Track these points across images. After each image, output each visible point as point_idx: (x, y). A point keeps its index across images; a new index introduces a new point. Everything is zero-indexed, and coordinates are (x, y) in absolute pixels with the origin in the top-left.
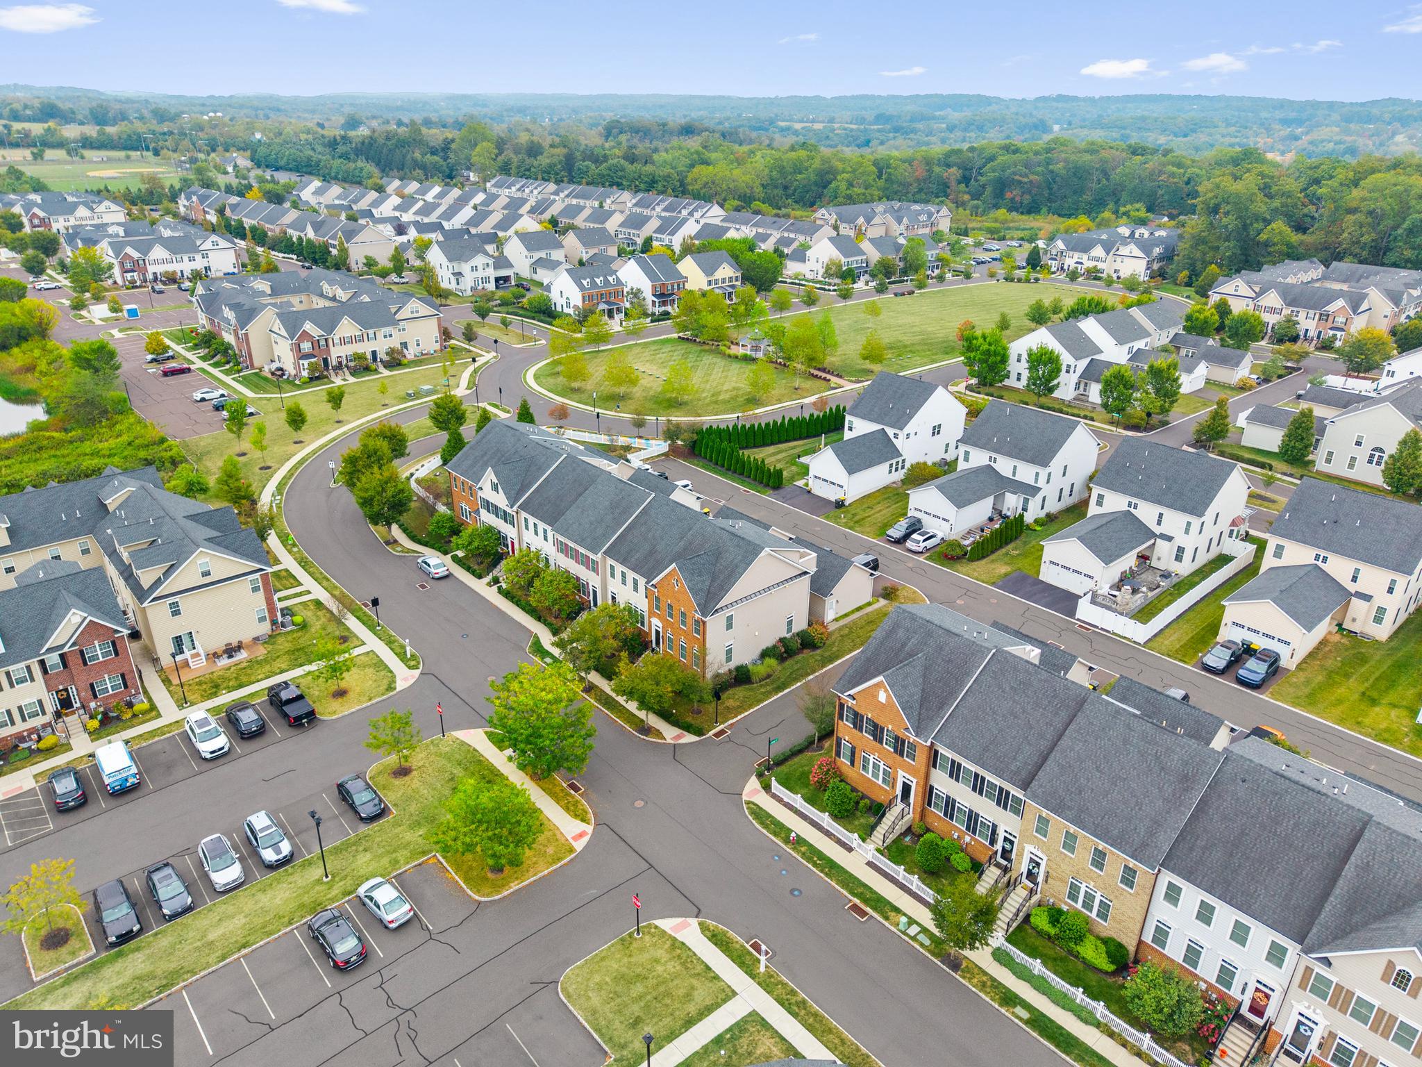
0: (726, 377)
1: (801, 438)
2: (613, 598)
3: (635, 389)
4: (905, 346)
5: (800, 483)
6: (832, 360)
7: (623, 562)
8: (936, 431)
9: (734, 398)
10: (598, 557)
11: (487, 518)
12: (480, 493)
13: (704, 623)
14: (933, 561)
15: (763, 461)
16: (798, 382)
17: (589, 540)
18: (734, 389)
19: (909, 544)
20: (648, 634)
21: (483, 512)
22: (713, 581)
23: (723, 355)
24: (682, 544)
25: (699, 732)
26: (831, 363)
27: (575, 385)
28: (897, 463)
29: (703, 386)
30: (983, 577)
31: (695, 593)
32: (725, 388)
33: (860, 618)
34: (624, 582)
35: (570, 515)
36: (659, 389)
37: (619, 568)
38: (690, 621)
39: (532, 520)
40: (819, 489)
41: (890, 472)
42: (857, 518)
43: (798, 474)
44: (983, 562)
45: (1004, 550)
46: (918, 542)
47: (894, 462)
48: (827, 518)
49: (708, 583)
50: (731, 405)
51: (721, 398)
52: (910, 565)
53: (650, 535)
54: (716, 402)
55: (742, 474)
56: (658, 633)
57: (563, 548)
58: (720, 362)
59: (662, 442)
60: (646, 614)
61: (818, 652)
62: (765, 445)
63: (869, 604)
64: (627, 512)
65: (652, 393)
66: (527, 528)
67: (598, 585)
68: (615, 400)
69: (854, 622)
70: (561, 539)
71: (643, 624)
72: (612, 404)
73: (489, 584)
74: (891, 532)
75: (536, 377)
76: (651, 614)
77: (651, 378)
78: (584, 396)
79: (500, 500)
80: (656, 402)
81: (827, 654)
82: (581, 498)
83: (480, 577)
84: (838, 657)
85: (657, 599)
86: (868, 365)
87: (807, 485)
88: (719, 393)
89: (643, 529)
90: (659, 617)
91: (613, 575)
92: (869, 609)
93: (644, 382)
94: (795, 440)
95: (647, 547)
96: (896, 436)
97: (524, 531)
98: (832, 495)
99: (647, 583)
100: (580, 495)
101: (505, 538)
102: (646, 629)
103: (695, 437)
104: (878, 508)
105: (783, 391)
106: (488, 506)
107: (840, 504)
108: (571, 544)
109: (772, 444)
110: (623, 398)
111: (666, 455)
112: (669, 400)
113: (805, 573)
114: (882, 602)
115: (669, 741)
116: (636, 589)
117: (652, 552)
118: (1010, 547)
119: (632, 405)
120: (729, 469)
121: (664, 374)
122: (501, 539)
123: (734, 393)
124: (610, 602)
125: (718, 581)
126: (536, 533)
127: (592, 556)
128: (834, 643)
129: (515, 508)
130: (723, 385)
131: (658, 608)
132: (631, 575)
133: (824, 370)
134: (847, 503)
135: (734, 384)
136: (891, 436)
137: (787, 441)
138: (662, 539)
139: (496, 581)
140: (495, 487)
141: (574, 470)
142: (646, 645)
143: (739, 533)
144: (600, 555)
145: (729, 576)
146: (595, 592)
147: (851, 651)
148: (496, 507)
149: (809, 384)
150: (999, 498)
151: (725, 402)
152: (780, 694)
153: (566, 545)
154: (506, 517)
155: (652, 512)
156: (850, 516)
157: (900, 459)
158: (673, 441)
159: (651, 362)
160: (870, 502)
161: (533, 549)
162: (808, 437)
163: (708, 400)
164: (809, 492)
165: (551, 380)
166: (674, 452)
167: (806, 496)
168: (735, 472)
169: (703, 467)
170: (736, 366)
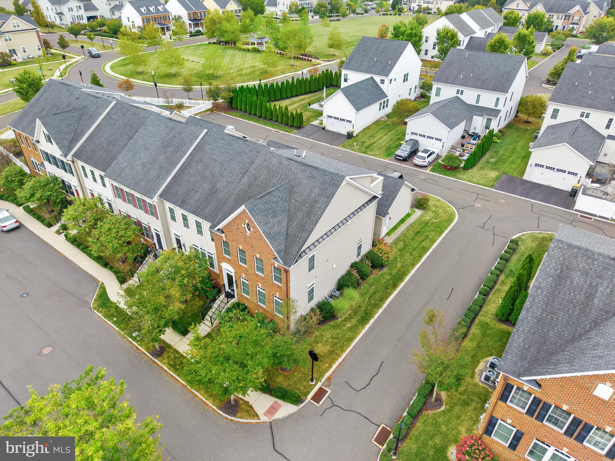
0: (245, 60)
1: (306, 93)
2: (178, 241)
3: (183, 70)
4: (349, 43)
5: (316, 123)
6: (309, 49)
7: (181, 205)
8: (406, 78)
9: (253, 72)
10: (155, 200)
11: (51, 169)
12: (39, 146)
13: (287, 272)
14: (437, 172)
15: (286, 108)
16: (292, 62)
17: (143, 183)
18: (252, 67)
19: (417, 161)
20: (219, 276)
21: (46, 163)
22: (290, 220)
23: (240, 49)
24: (245, 179)
25: (297, 400)
26: (309, 52)
27: (140, 69)
28: (384, 102)
29: (230, 66)
30: (482, 181)
31: (272, 238)
32: (246, 66)
33: (407, 229)
34: (186, 225)
35: (122, 160)
36: (200, 69)
37: (179, 212)
38: (268, 268)
39: (88, 168)
40: (332, 126)
41: (380, 110)
42: (366, 145)
43: (312, 117)
44: (475, 169)
45: (484, 159)
46: (424, 158)
47: (382, 101)
48: (344, 146)
49: (284, 224)
50: (252, 75)
51: (244, 72)
52: (423, 177)
53: (208, 173)
54: (241, 75)
55: (271, 119)
56: (230, 277)
57: (119, 193)
58: (239, 54)
59: (207, 102)
60: (215, 257)
61: (385, 270)
62: (282, 99)
63: (408, 215)
64: (179, 151)
65: (195, 71)
66: (86, 176)
67: (160, 229)
68: (169, 77)
69: (404, 234)
70: (116, 184)
71: (212, 265)
72: (167, 80)
73: (58, 233)
74: (398, 152)
75: (112, 68)
76: (221, 259)
77: (193, 63)
78: (146, 77)
79: (54, 150)
80: (198, 77)
81: (394, 272)
82: (132, 141)
83: (50, 225)
84: (405, 274)
85: (226, 243)
86: (332, 51)
87: (321, 124)
88: (242, 69)
89: (200, 166)
90: (229, 261)
91: (173, 218)
92: (411, 220)
93: (188, 65)
94: (302, 94)
95: (206, 186)
96: (382, 81)
97: (85, 178)
98: (343, 129)
99: (212, 227)
100: (131, 138)
101: (70, 187)
102: (216, 270)
103: (232, 94)
104: (378, 136)
105: (284, 67)
106: (49, 157)
107: (350, 136)
108: (126, 189)
109: (287, 98)
110: (174, 75)
111: (211, 110)
112: (208, 75)
113: (375, 197)
114: (418, 213)
115: (264, 418)
116: (200, 232)
117: (213, 192)
118: (487, 156)
119: (181, 80)
120: (260, 117)
121: (202, 61)
122: (66, 187)
123: (252, 69)
124: (175, 245)
125: (297, 221)
126: (95, 180)
127: (148, 200)
128: (396, 258)
129: (69, 157)
130: (243, 64)
131: (228, 252)
132: (192, 219)
133: (306, 55)
134: (354, 135)
135: (251, 64)
136: (379, 82)
137: (296, 96)
138: (222, 176)
139: (65, 228)
140: (48, 139)
141: (124, 115)
142: (218, 289)
143: (308, 162)
144: (156, 198)
145: (309, 214)
146: (158, 236)
147: (413, 265)
148: (54, 158)
149: (298, 63)
150: (470, 120)
151: (246, 74)
152: (367, 327)
153: (122, 190)
154: (64, 166)
155: (207, 148)
156: (360, 143)
157: (385, 99)
158: (215, 100)
159: (193, 55)
160: (371, 132)
161: (96, 195)
162: (310, 92)
163: (235, 74)
164: (324, 129)
165: (122, 69)
166: (216, 108)
167: (323, 132)
168: (265, 118)
169: (240, 117)
170: (249, 55)
